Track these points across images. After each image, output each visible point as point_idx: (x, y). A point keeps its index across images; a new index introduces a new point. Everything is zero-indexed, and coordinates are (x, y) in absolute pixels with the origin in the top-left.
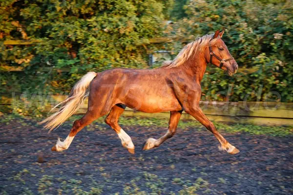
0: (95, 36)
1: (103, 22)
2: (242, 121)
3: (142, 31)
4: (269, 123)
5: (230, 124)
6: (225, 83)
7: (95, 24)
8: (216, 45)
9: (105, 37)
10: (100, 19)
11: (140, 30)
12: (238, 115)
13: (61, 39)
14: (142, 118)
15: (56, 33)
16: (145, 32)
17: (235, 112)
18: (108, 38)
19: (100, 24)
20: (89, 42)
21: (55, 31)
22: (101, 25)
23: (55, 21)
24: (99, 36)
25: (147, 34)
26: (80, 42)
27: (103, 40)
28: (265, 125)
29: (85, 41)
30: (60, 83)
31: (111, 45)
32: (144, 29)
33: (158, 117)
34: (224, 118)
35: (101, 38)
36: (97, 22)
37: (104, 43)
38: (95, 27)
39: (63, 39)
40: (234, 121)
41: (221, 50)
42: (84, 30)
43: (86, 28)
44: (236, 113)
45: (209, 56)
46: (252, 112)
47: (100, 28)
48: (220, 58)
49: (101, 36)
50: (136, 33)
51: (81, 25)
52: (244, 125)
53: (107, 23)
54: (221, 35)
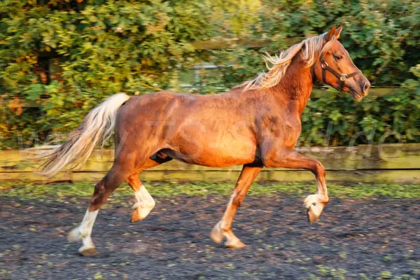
0: (94, 41)
1: (108, 15)
2: (368, 177)
3: (177, 30)
4: (415, 178)
5: (347, 184)
6: (339, 115)
7: (93, 19)
8: (330, 52)
9: (111, 42)
10: (102, 9)
11: (174, 29)
12: (359, 167)
13: (24, 48)
14: (182, 182)
15: (15, 36)
16: (183, 31)
17: (353, 163)
18: (118, 44)
19: (102, 19)
20: (83, 52)
21: (13, 34)
22: (106, 21)
23: (11, 15)
24: (100, 40)
25: (186, 35)
26: (62, 52)
27: (109, 48)
28: (409, 183)
29: (72, 50)
30: (15, 128)
31: (123, 57)
32: (181, 26)
33: (211, 178)
34: (335, 174)
35: (105, 43)
36: (95, 14)
37: (109, 53)
38: (93, 24)
39: (27, 47)
40: (354, 179)
41: (338, 58)
42: (69, 30)
43: (73, 27)
44: (355, 166)
45: (321, 71)
46: (385, 162)
47: (104, 27)
48: (339, 72)
49: (104, 41)
50: (168, 33)
51: (62, 22)
52: (372, 183)
53: (117, 16)
54: (337, 35)
